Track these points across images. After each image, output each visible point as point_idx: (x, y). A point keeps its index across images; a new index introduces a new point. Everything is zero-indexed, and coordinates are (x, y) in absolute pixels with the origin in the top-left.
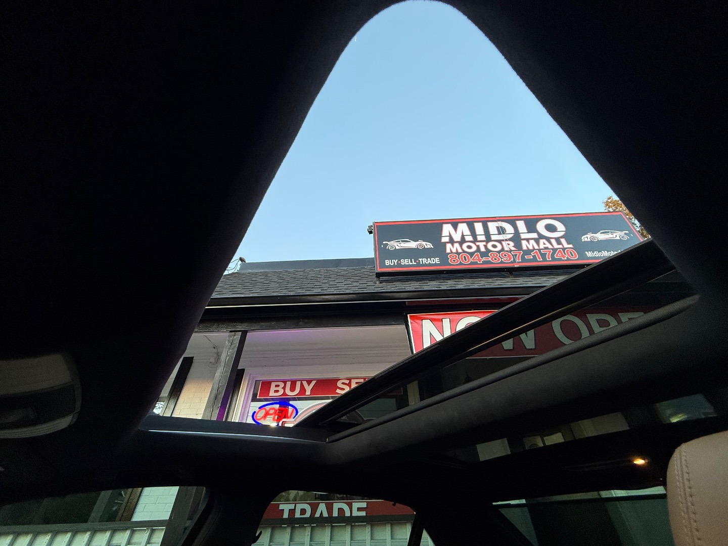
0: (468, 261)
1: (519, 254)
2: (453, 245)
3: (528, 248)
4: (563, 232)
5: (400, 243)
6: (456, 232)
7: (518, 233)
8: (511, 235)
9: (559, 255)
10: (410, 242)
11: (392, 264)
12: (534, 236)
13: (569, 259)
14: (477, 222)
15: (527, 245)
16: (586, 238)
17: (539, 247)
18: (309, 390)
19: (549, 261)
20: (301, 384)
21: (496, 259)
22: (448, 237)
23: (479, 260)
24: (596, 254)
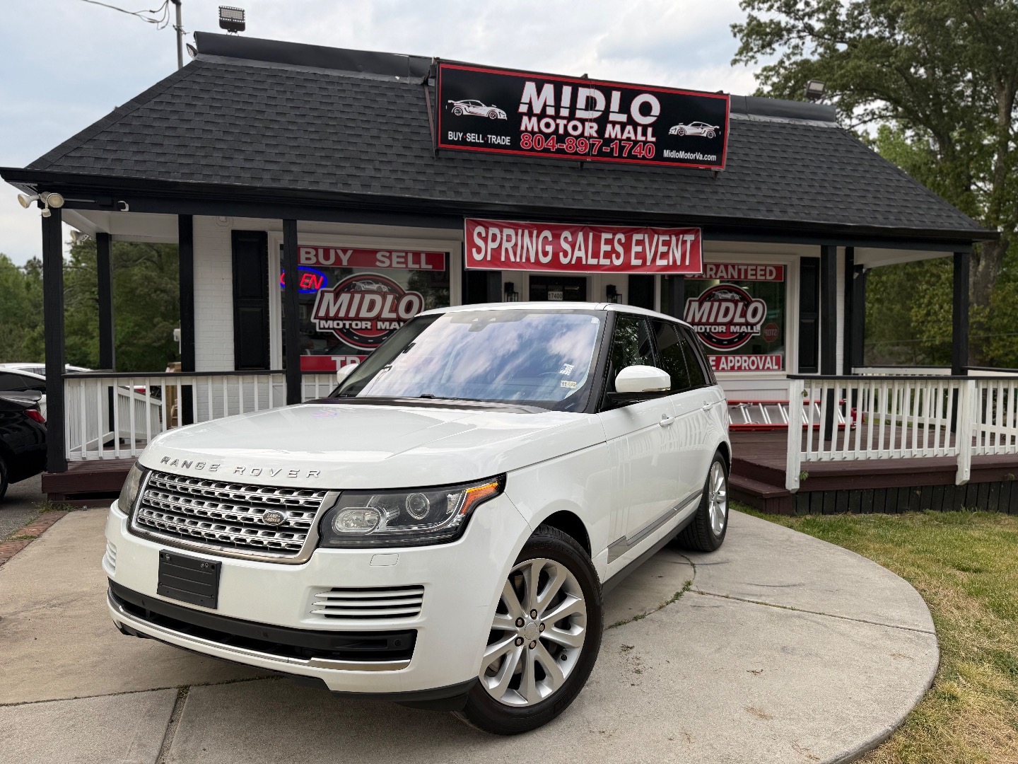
0: (541, 147)
1: (598, 143)
2: (530, 120)
3: (610, 136)
4: (656, 118)
5: (469, 106)
6: (538, 98)
7: (607, 111)
8: (600, 113)
9: (637, 150)
10: (481, 105)
11: (456, 139)
12: (623, 118)
13: (644, 158)
14: (567, 84)
15: (610, 131)
16: (674, 131)
17: (622, 136)
18: (345, 259)
19: (624, 158)
20: (336, 253)
21: (570, 147)
22: (527, 106)
23: (553, 146)
24: (673, 154)
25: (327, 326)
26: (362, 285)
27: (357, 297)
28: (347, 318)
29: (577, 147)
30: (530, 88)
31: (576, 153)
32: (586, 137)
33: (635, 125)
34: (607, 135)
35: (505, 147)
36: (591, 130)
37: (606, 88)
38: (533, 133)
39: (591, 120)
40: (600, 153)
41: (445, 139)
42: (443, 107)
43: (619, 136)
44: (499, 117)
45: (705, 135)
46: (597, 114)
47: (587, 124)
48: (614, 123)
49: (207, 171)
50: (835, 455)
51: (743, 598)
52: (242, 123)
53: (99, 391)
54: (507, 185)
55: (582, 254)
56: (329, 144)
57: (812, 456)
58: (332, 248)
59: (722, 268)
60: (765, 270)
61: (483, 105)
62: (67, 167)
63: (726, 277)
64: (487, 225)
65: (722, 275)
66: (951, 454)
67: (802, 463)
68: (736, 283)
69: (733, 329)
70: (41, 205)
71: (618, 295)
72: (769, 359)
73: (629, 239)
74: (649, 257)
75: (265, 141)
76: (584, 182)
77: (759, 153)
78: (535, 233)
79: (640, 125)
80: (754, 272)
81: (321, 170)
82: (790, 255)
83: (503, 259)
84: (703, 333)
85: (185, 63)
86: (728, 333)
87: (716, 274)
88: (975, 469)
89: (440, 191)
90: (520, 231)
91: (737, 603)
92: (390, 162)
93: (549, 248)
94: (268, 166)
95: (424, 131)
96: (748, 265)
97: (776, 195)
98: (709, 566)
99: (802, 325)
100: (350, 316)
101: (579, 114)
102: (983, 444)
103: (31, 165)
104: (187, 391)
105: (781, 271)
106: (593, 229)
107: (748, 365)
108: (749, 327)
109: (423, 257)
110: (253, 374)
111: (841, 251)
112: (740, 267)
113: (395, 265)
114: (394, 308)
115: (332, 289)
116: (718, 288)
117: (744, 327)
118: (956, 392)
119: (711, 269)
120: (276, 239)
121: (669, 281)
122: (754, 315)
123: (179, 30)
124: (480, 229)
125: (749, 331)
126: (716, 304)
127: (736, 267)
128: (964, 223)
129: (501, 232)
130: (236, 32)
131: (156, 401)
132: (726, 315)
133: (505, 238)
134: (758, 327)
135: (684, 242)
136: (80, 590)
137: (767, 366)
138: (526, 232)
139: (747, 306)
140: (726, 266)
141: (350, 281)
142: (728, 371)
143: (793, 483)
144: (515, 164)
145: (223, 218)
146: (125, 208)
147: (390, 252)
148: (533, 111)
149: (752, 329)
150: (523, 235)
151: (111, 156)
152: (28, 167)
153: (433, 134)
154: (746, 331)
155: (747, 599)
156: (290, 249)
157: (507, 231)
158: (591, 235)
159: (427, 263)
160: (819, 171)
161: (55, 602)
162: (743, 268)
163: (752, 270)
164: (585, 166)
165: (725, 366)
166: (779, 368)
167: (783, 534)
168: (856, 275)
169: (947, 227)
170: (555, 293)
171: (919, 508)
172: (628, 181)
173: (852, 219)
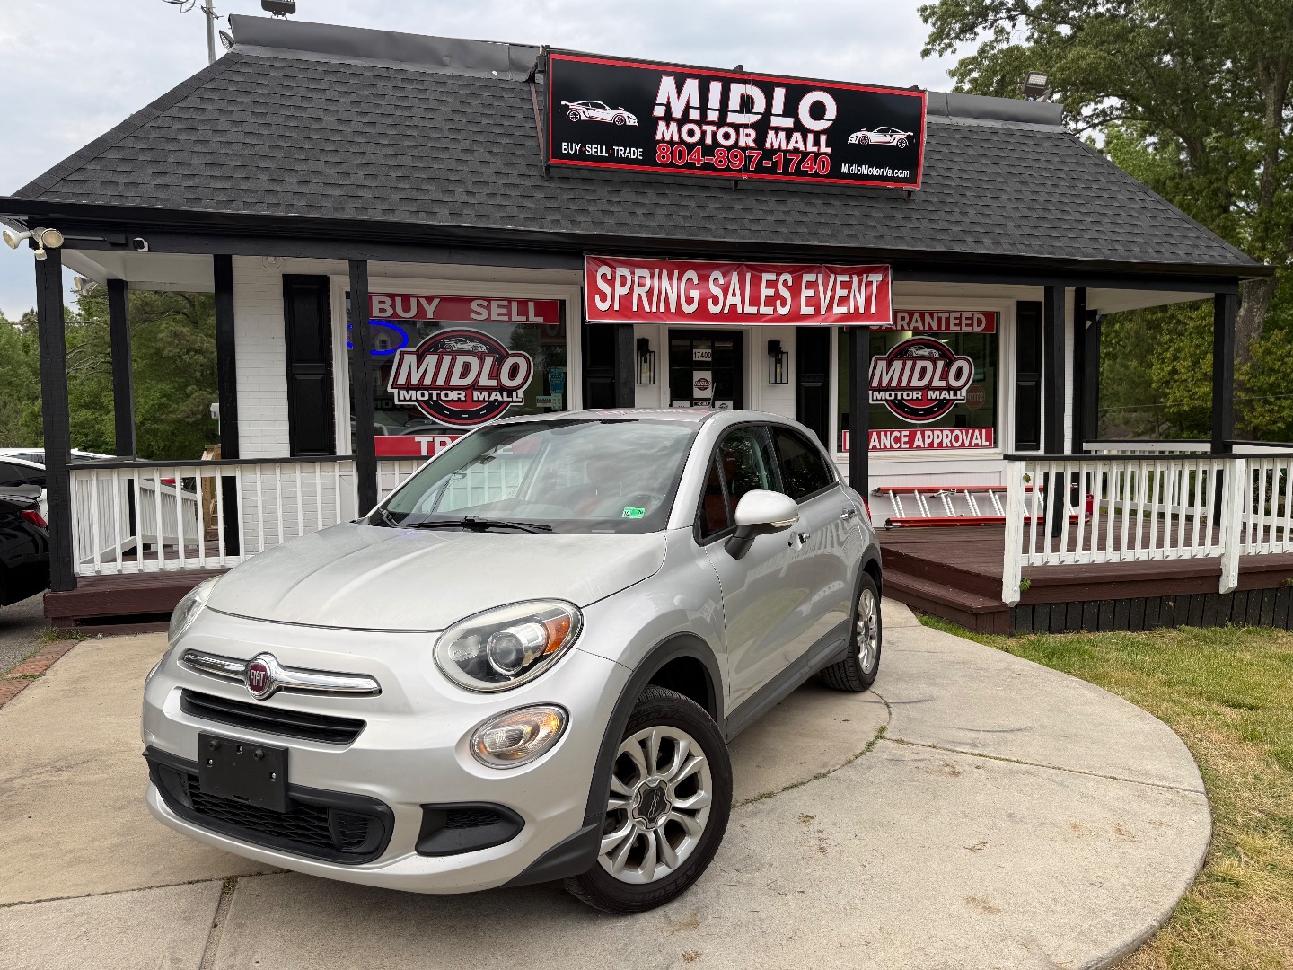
0: (683, 162)
1: (757, 155)
2: (668, 125)
3: (772, 147)
4: (831, 122)
5: (588, 109)
6: (678, 97)
7: (768, 113)
8: (760, 116)
9: (806, 166)
10: (604, 108)
11: (572, 152)
12: (789, 122)
13: (816, 175)
14: (716, 79)
15: (773, 140)
16: (854, 138)
17: (787, 146)
18: (430, 310)
19: (792, 174)
20: (418, 301)
21: (721, 162)
22: (664, 107)
23: (699, 160)
24: (855, 170)
25: (408, 398)
26: (453, 344)
27: (447, 359)
28: (433, 387)
29: (730, 161)
30: (667, 84)
31: (728, 169)
32: (741, 149)
33: (805, 132)
34: (768, 146)
35: (636, 161)
36: (747, 139)
37: (767, 84)
38: (671, 143)
39: (745, 126)
40: (760, 169)
41: (557, 152)
42: (554, 112)
43: (784, 147)
44: (628, 123)
45: (894, 144)
46: (753, 119)
47: (741, 130)
48: (777, 130)
49: (250, 199)
50: (1065, 558)
51: (954, 748)
52: (294, 135)
53: (116, 484)
54: (639, 212)
55: (737, 300)
56: (406, 161)
57: (1037, 559)
58: (413, 296)
59: (917, 316)
60: (972, 319)
61: (607, 107)
62: (66, 195)
63: (921, 328)
64: (613, 264)
65: (916, 325)
66: (1214, 554)
67: (1023, 567)
68: (933, 335)
69: (931, 394)
70: (34, 244)
71: (783, 353)
72: (977, 432)
73: (797, 281)
74: (824, 305)
75: (323, 159)
76: (738, 207)
77: (964, 166)
78: (676, 272)
79: (811, 131)
80: (957, 322)
81: (397, 196)
82: (1004, 299)
83: (635, 309)
84: (892, 401)
85: (218, 57)
86: (925, 399)
87: (909, 324)
88: (1244, 573)
89: (553, 221)
90: (657, 271)
91: (947, 755)
92: (486, 183)
93: (695, 294)
94: (329, 191)
95: (529, 142)
96: (950, 312)
97: (988, 221)
98: (908, 706)
99: (1018, 387)
100: (437, 384)
101: (732, 118)
102: (1254, 541)
103: (19, 193)
104: (229, 484)
105: (992, 319)
106: (751, 268)
107: (951, 443)
108: (952, 392)
109: (531, 306)
110: (313, 461)
111: (1069, 293)
112: (940, 315)
113: (494, 317)
114: (495, 373)
115: (414, 350)
116: (910, 343)
117: (945, 392)
118: (1220, 474)
119: (903, 318)
120: (340, 285)
121: (850, 335)
122: (958, 376)
123: (209, 12)
124: (605, 269)
125: (952, 397)
126: (909, 364)
127: (935, 314)
128: (1229, 255)
129: (633, 273)
130: (283, 15)
131: (189, 495)
132: (921, 377)
133: (637, 280)
134: (964, 392)
135: (869, 284)
136: (92, 746)
137: (974, 441)
138: (665, 273)
139: (948, 365)
140: (922, 314)
141: (437, 338)
142: (924, 449)
143: (1011, 593)
144: (649, 184)
145: (271, 259)
146: (143, 247)
147: (489, 300)
148: (671, 114)
149: (955, 394)
150: (660, 278)
151: (122, 179)
152: (15, 195)
153: (542, 147)
154: (948, 398)
155: (958, 749)
156: (359, 298)
157: (639, 272)
158: (748, 276)
159: (536, 315)
160: (1041, 189)
161: (61, 763)
162: (944, 316)
163: (955, 318)
164: (741, 185)
165: (921, 443)
166: (990, 445)
167: (1001, 661)
168: (1088, 323)
169: (1206, 260)
170: (701, 351)
171: (1172, 623)
172: (796, 204)
173: (1084, 251)
